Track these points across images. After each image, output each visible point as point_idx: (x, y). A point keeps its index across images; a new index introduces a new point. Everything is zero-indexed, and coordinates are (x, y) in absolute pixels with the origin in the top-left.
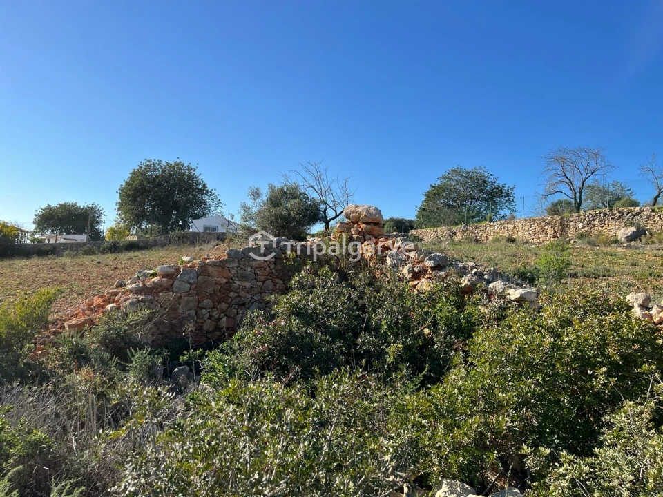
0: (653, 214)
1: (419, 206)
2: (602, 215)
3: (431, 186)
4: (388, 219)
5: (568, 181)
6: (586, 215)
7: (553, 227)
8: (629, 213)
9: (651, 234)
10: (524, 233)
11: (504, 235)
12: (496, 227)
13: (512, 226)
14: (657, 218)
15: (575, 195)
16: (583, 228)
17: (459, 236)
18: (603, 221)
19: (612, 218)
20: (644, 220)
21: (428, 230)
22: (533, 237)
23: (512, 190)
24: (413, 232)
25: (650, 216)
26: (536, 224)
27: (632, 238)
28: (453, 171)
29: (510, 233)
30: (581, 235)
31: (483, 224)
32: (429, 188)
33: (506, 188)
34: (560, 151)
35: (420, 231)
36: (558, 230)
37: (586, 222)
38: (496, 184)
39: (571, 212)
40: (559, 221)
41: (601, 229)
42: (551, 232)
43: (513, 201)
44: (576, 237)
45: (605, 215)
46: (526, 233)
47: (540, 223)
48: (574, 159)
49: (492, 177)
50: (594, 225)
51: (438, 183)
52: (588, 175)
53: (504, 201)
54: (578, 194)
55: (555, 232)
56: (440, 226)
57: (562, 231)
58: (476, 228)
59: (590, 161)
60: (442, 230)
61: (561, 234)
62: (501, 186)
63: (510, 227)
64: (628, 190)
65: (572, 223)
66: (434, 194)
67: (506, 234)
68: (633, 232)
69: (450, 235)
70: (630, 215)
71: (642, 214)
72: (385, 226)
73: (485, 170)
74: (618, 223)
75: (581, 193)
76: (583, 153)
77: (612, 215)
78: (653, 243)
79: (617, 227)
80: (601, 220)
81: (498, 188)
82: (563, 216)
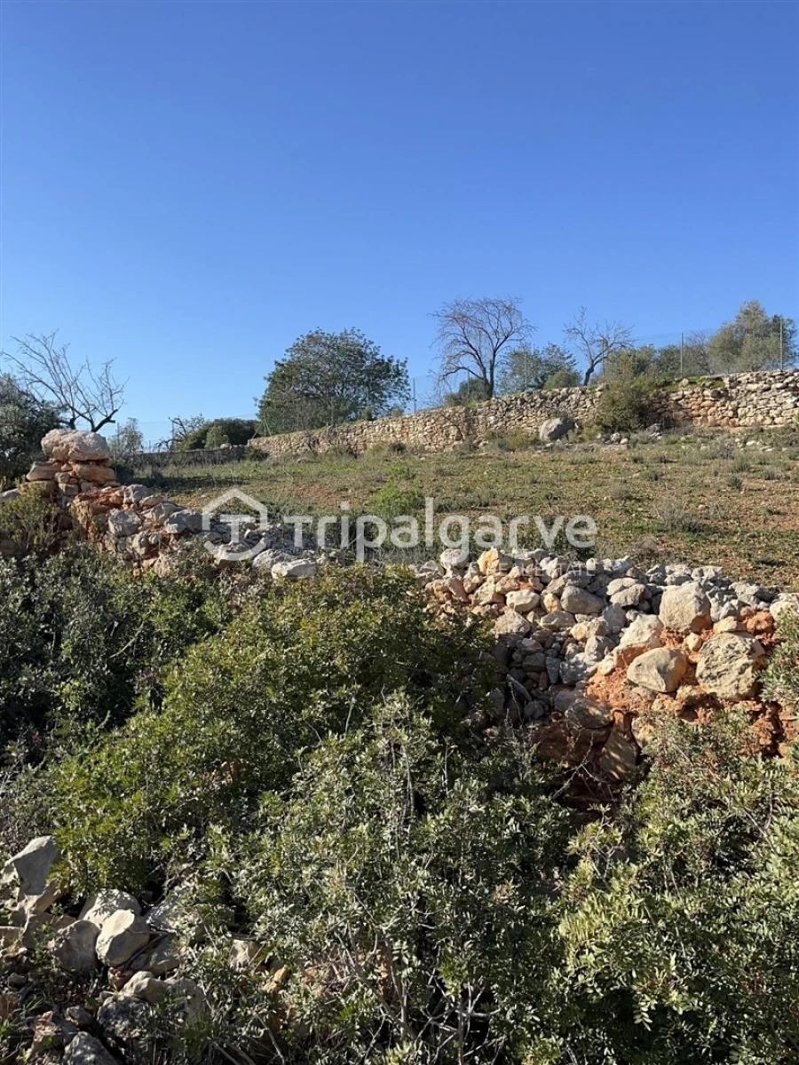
0: (583, 397)
1: (260, 398)
2: (519, 402)
3: (276, 362)
4: (212, 420)
5: (474, 352)
6: (498, 402)
7: (456, 425)
8: (553, 397)
9: (581, 428)
10: (416, 436)
11: (389, 440)
12: (377, 427)
13: (399, 426)
14: (588, 404)
15: (485, 373)
16: (496, 423)
17: (323, 447)
18: (520, 411)
19: (532, 407)
20: (572, 407)
21: (276, 438)
22: (430, 441)
23: (403, 365)
24: (253, 442)
25: (579, 400)
26: (433, 421)
27: (558, 434)
28: (309, 337)
29: (398, 436)
30: (493, 434)
31: (358, 424)
32: (273, 368)
33: (394, 363)
34: (458, 304)
35: (264, 440)
36: (464, 427)
37: (498, 414)
38: (378, 357)
39: (479, 398)
40: (464, 414)
41: (518, 423)
42: (453, 431)
43: (406, 382)
44: (487, 439)
45: (523, 401)
46: (420, 435)
47: (438, 419)
48: (479, 316)
49: (371, 346)
50: (509, 417)
51: (288, 358)
52: (501, 341)
53: (393, 384)
54: (488, 370)
55: (459, 432)
56: (294, 431)
57: (468, 430)
58: (348, 432)
59: (502, 319)
60: (297, 436)
61: (468, 434)
62: (386, 361)
63: (397, 426)
64: (568, 357)
65: (480, 417)
66: (282, 378)
67: (392, 439)
68: (558, 426)
69: (309, 445)
70: (554, 400)
71: (569, 398)
72: (209, 434)
73: (360, 334)
74: (539, 413)
75: (492, 369)
76: (491, 308)
77: (532, 402)
78: (582, 440)
79: (538, 419)
80: (518, 410)
81: (381, 363)
82: (469, 406)
